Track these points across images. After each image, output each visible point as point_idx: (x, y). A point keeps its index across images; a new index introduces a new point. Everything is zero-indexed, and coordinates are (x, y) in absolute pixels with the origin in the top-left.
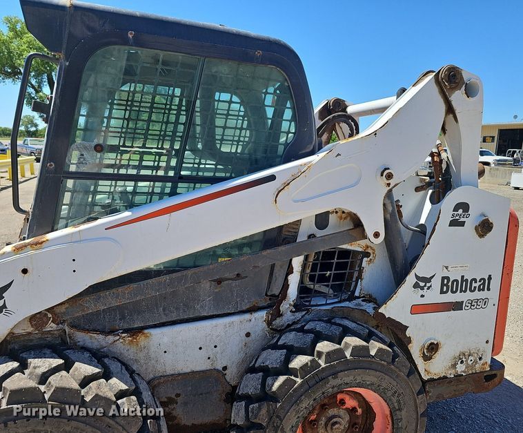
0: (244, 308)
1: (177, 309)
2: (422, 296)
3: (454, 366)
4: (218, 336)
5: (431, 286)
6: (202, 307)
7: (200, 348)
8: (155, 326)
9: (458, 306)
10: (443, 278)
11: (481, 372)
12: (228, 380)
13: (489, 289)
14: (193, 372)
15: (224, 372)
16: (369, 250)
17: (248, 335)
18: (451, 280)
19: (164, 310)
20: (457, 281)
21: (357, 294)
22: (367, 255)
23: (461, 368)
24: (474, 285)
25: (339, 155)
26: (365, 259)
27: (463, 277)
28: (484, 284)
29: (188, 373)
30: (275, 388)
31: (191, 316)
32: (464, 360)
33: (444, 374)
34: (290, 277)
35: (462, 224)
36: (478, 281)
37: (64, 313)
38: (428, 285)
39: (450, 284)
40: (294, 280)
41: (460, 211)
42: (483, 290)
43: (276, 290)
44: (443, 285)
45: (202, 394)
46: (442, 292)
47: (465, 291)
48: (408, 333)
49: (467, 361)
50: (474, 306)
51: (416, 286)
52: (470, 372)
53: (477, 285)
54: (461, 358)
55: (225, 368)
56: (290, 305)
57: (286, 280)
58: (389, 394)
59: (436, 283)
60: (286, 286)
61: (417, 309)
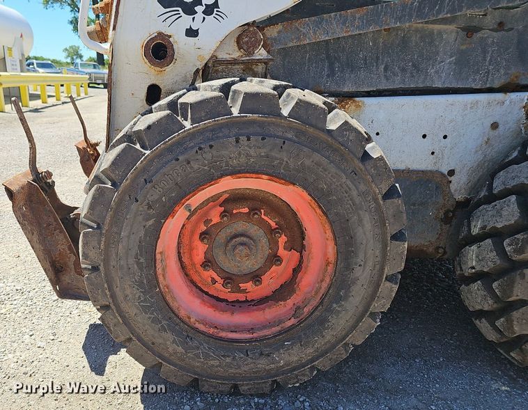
1: (403, 70)
4: (451, 121)
6: (437, 72)
7: (424, 136)
8: (369, 94)
12: (452, 191)
15: (450, 179)
17: (495, 126)
19: (386, 69)
29: (403, 171)
31: (421, 85)
37: (275, 39)
45: (414, 205)
55: (451, 173)
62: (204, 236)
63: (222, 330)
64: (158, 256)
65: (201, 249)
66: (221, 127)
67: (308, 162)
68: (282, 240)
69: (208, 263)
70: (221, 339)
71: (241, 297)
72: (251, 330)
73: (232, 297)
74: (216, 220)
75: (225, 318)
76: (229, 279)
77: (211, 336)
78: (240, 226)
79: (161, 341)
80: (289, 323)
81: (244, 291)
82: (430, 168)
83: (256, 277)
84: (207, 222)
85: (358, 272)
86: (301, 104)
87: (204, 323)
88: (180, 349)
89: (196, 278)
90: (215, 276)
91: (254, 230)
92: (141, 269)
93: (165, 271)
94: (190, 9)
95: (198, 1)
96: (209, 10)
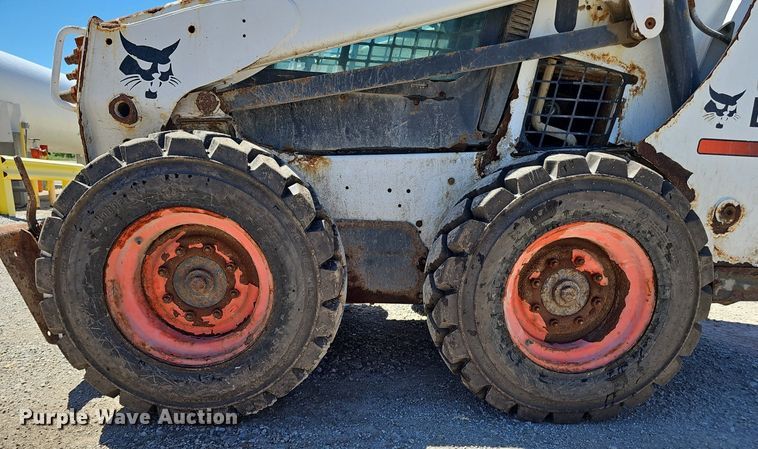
0: (448, 145)
1: (363, 132)
2: (719, 126)
4: (411, 177)
5: (735, 111)
6: (393, 134)
7: (390, 190)
8: (336, 153)
10: (757, 101)
12: (423, 240)
14: (380, 222)
15: (419, 229)
16: (636, 73)
17: (451, 181)
19: (347, 131)
21: (612, 140)
22: (632, 80)
26: (628, 87)
29: (374, 222)
31: (380, 146)
33: (746, 261)
34: (514, 103)
37: (233, 102)
38: (730, 108)
40: (519, 107)
43: (492, 124)
44: (755, 111)
46: (754, 124)
48: (691, 182)
51: (710, 107)
55: (420, 223)
56: (511, 145)
57: (507, 107)
60: (506, 116)
61: (707, 147)
62: (164, 269)
63: (178, 357)
64: (109, 284)
65: (160, 284)
66: (153, 166)
67: (232, 197)
68: (238, 273)
69: (170, 296)
70: (175, 365)
71: (207, 331)
72: (206, 358)
73: (198, 330)
74: (173, 255)
75: (184, 348)
76: (193, 312)
77: (163, 362)
78: (197, 261)
79: (114, 365)
80: (240, 350)
81: (206, 324)
82: (398, 220)
83: (217, 310)
84: (165, 256)
85: (292, 297)
87: (161, 350)
88: (133, 374)
89: (161, 312)
90: (177, 308)
91: (211, 265)
92: (90, 294)
93: (118, 299)
94: (147, 76)
95: (154, 69)
96: (165, 77)
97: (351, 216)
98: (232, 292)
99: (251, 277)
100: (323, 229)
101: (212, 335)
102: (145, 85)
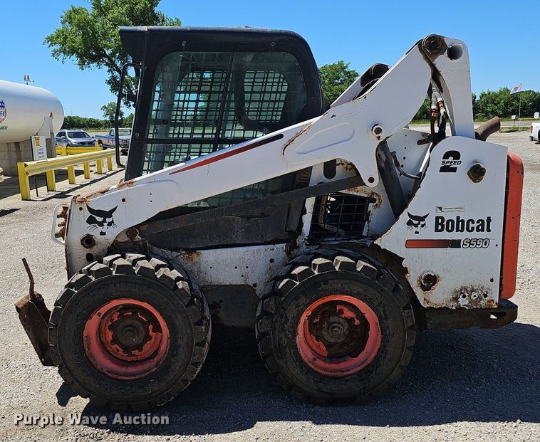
0: (268, 240)
1: (219, 237)
2: (417, 233)
3: (456, 299)
4: (248, 260)
5: (425, 224)
6: (236, 236)
7: (236, 268)
8: (204, 249)
9: (455, 244)
10: (437, 218)
11: (486, 308)
12: (257, 294)
13: (489, 230)
14: (231, 285)
15: (255, 288)
16: (375, 197)
17: (272, 261)
18: (446, 220)
19: (210, 237)
20: (452, 221)
21: (364, 234)
22: (374, 201)
23: (463, 302)
24: (471, 225)
25: (333, 116)
26: (371, 204)
27: (458, 218)
28: (483, 225)
29: (228, 286)
30: (280, 287)
32: (466, 294)
33: (445, 305)
34: (304, 217)
35: (454, 170)
36: (476, 222)
38: (422, 223)
39: (445, 223)
40: (307, 219)
41: (451, 159)
42: (483, 230)
43: (294, 227)
44: (437, 224)
46: (437, 230)
47: (462, 231)
48: (404, 264)
49: (470, 296)
50: (473, 245)
51: (410, 223)
52: (475, 307)
53: (475, 225)
54: (463, 292)
55: (255, 285)
56: (305, 239)
57: (301, 219)
58: (375, 304)
59: (430, 222)
60: (301, 224)
61: (411, 244)
62: (111, 327)
63: (120, 375)
64: (84, 338)
65: (110, 334)
67: (148, 293)
68: (151, 327)
69: (114, 341)
70: (119, 380)
71: (134, 359)
72: (135, 375)
73: (129, 359)
74: (116, 319)
75: (123, 370)
76: (127, 349)
77: (113, 378)
78: (129, 321)
79: (87, 381)
80: (153, 370)
81: (134, 355)
82: (242, 283)
83: (140, 348)
84: (112, 320)
85: (180, 342)
86: (142, 268)
87: (110, 372)
88: (97, 386)
89: (109, 349)
90: (118, 347)
91: (136, 323)
92: (76, 345)
93: (89, 345)
94: (101, 224)
95: (104, 221)
96: (110, 224)
97: (214, 283)
98: (148, 337)
99: (157, 328)
100: (195, 304)
101: (137, 361)
102: (100, 229)
